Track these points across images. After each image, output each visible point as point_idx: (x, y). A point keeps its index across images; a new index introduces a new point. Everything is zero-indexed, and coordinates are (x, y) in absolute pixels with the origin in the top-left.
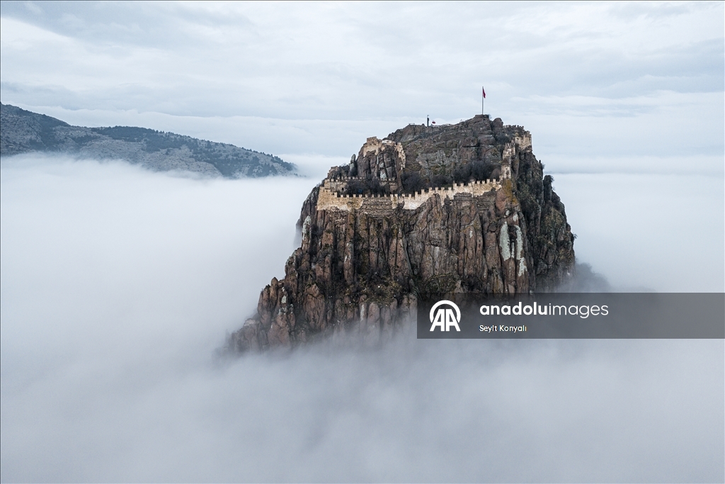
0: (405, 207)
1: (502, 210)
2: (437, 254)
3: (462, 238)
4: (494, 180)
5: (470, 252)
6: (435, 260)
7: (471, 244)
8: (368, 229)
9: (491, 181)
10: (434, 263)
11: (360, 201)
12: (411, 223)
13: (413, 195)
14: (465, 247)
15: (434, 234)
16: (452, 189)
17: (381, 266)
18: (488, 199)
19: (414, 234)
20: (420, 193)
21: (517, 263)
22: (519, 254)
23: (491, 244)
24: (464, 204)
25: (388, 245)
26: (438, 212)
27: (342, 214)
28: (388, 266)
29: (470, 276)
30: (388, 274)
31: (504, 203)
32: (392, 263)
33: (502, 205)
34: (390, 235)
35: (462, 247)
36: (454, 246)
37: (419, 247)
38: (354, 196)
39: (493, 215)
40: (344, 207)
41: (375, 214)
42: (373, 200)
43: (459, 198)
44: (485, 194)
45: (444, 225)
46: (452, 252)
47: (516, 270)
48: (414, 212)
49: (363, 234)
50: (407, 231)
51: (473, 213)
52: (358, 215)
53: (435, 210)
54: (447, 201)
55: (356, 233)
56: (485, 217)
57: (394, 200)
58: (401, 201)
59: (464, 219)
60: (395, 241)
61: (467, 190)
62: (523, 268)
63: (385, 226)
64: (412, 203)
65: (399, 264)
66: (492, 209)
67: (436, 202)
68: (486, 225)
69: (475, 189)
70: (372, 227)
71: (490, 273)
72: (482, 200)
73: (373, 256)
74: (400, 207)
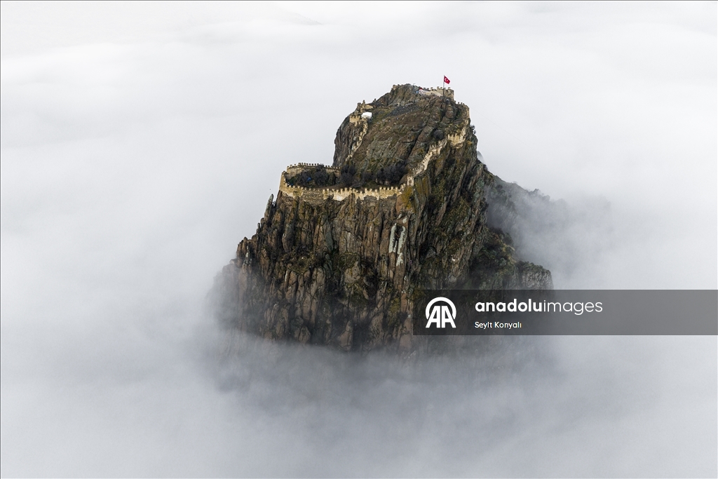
0: (334, 198)
1: (398, 212)
2: (348, 239)
3: (365, 230)
4: (397, 188)
5: (368, 242)
6: (347, 241)
7: (370, 236)
8: (304, 214)
9: (394, 188)
10: (347, 243)
11: (302, 192)
12: (336, 212)
13: (340, 191)
14: (366, 237)
15: (347, 224)
16: (364, 192)
17: (308, 243)
18: (391, 201)
19: (336, 221)
20: (344, 190)
21: (397, 255)
22: (399, 250)
23: (385, 237)
24: (372, 204)
25: (314, 227)
26: (352, 208)
27: (290, 199)
28: (313, 243)
29: (367, 258)
30: (312, 249)
31: (401, 207)
32: (315, 242)
33: (399, 209)
34: (316, 221)
35: (364, 236)
36: (360, 235)
37: (339, 230)
38: (299, 187)
39: (391, 215)
40: (291, 195)
41: (311, 202)
42: (310, 192)
43: (367, 200)
44: (388, 198)
45: (355, 218)
46: (358, 238)
47: (396, 261)
48: (339, 203)
49: (301, 216)
50: (330, 218)
51: (376, 213)
52: (300, 202)
53: (350, 206)
54: (359, 200)
55: (297, 216)
56: (387, 215)
57: (325, 193)
58: (331, 194)
59: (370, 215)
60: (318, 227)
61: (373, 194)
62: (400, 260)
63: (315, 214)
64: (339, 196)
65: (319, 244)
66: (392, 209)
67: (352, 200)
68: (385, 222)
69: (383, 194)
70: (306, 212)
71: (380, 258)
72: (386, 202)
73: (303, 235)
74: (330, 199)
